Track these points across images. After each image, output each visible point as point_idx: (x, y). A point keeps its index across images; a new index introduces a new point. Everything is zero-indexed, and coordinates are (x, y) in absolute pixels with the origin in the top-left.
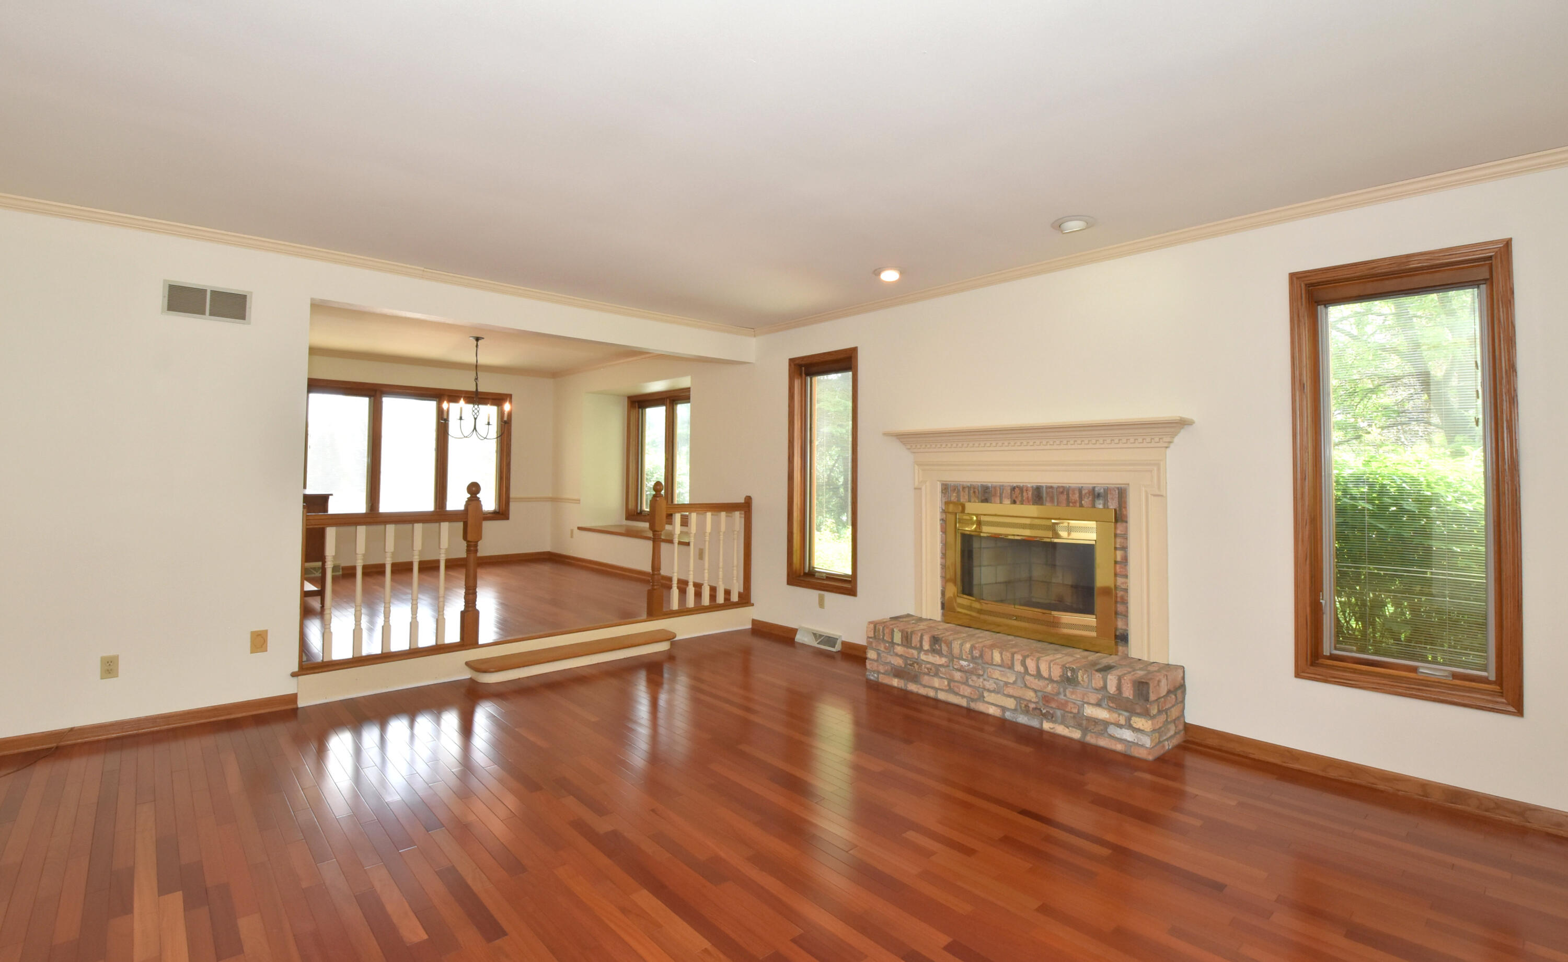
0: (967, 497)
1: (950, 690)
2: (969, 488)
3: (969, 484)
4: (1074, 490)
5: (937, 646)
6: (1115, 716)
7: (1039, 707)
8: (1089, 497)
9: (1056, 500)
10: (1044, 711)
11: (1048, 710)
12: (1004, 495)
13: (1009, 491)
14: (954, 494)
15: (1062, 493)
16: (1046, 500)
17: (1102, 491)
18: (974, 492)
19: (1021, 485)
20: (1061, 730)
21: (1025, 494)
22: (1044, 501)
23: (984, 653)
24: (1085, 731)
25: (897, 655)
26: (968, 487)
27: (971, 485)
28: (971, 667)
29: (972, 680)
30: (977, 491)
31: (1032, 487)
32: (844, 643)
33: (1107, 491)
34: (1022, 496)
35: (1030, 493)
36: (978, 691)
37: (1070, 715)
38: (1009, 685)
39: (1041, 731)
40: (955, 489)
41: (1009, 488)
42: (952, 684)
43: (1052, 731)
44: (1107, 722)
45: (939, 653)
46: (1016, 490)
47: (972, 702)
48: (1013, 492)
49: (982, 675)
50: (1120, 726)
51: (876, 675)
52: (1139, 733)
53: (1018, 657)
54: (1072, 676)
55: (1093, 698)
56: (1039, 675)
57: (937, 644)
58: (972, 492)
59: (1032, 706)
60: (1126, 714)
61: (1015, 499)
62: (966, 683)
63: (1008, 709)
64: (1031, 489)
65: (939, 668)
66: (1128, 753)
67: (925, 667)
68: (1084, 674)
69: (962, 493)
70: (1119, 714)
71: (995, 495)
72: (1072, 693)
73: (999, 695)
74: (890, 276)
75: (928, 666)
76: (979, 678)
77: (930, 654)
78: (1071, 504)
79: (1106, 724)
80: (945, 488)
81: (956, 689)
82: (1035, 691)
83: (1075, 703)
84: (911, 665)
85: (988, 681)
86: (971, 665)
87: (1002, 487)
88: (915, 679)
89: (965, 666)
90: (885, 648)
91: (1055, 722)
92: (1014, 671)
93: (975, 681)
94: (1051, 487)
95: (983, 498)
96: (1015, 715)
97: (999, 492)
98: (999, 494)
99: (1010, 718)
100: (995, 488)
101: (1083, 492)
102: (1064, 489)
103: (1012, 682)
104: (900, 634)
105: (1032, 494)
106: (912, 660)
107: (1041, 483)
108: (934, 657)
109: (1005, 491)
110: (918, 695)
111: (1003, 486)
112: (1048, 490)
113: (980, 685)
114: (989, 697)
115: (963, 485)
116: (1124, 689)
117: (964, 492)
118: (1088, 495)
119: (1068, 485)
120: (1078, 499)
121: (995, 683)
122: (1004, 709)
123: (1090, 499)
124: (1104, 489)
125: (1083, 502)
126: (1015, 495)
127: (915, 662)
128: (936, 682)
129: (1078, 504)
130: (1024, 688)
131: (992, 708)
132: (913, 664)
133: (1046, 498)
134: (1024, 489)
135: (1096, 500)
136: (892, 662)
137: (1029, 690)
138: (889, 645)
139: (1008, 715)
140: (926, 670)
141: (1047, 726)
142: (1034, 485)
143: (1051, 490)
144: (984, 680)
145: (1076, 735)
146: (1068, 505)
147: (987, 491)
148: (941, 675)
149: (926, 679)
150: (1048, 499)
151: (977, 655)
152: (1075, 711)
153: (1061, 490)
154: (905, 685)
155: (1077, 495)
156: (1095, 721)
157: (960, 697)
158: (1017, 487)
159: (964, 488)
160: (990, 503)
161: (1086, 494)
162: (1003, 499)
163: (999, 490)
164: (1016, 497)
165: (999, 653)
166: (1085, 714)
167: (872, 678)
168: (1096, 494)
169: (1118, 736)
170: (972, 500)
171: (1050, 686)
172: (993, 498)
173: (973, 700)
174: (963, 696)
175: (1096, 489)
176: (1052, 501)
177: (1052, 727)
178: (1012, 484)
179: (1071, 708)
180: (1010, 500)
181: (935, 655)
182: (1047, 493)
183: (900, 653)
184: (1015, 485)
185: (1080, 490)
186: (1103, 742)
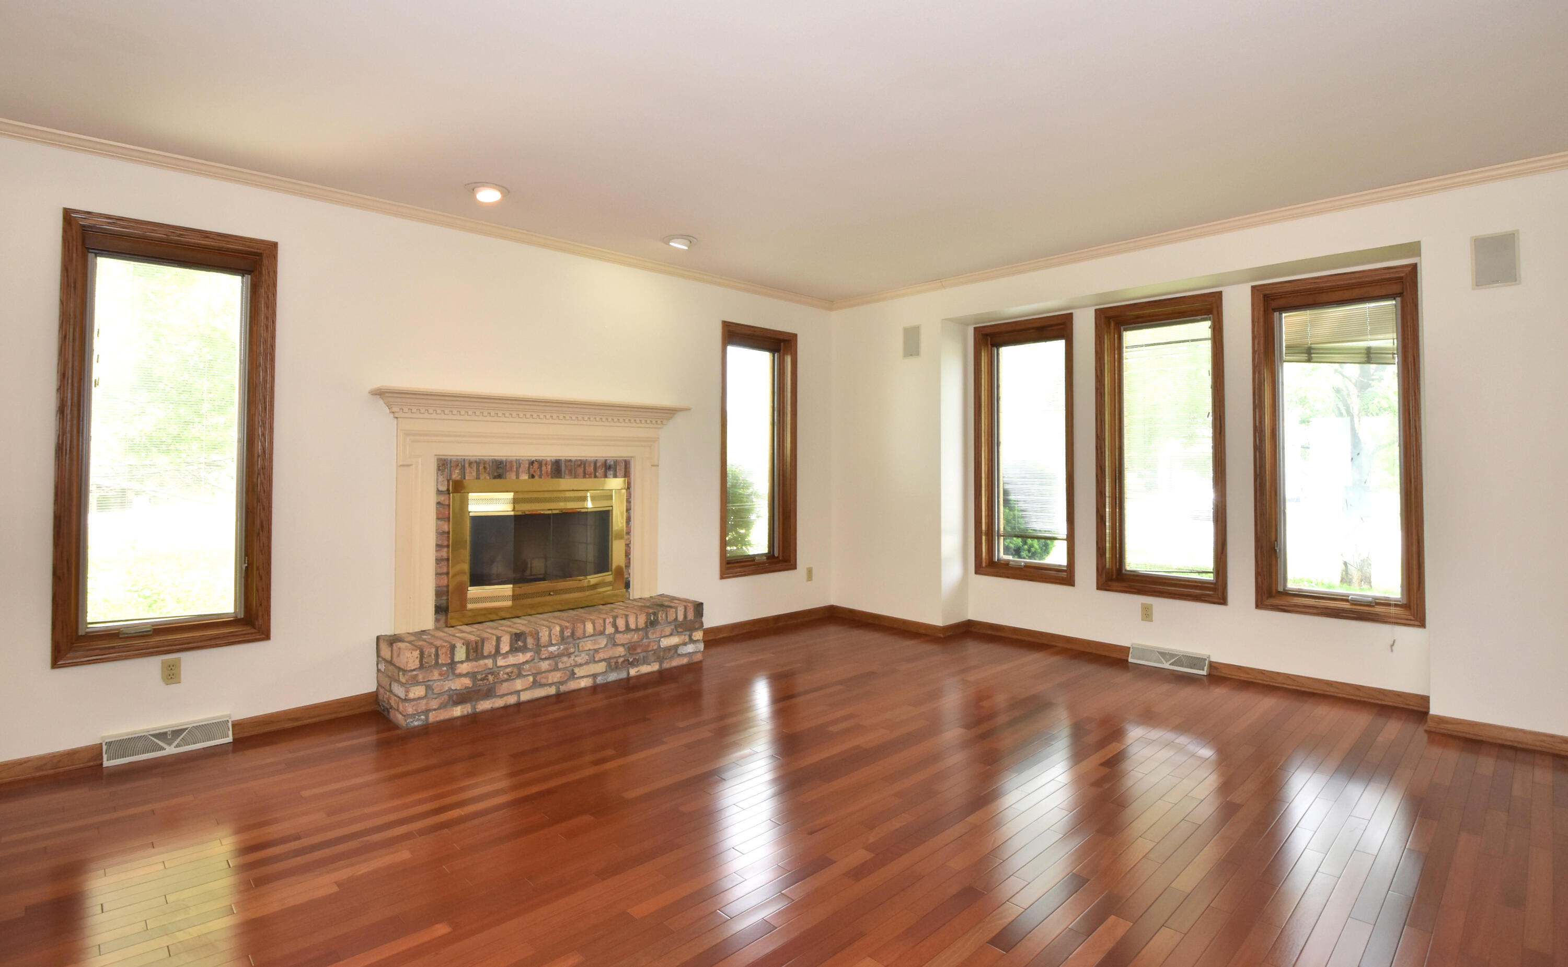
0: (474, 474)
1: (536, 684)
2: (478, 463)
3: (477, 459)
4: (590, 462)
5: (520, 643)
6: (683, 637)
7: (627, 659)
8: (602, 469)
9: (573, 474)
10: (631, 660)
11: (634, 657)
12: (521, 470)
13: (527, 466)
14: (457, 471)
15: (579, 466)
16: (565, 474)
17: (612, 463)
18: (485, 468)
19: (541, 458)
20: (645, 669)
21: (544, 468)
22: (563, 474)
23: (575, 629)
24: (660, 660)
25: (461, 675)
26: (476, 462)
27: (480, 460)
28: (562, 649)
29: (562, 663)
30: (488, 467)
31: (551, 461)
32: (236, 725)
33: (616, 462)
34: (541, 471)
35: (549, 467)
36: (568, 671)
37: (651, 653)
38: (600, 651)
39: (629, 679)
40: (458, 465)
41: (527, 462)
42: (538, 678)
43: (638, 674)
44: (676, 645)
45: (524, 649)
46: (534, 464)
47: (562, 685)
48: (531, 467)
49: (574, 652)
50: (685, 644)
51: (423, 717)
52: (697, 643)
53: (609, 620)
54: (654, 618)
55: (668, 630)
56: (628, 629)
57: (519, 641)
58: (481, 467)
59: (621, 660)
60: (688, 633)
61: (534, 474)
62: (556, 669)
63: (599, 674)
64: (550, 462)
65: (522, 667)
66: (691, 662)
67: (504, 673)
68: (662, 614)
69: (468, 470)
70: (685, 635)
71: (511, 470)
72: (653, 633)
73: (590, 665)
74: (488, 196)
75: (508, 670)
76: (570, 657)
77: (510, 655)
78: (587, 476)
79: (676, 647)
80: (443, 465)
81: (543, 681)
82: (623, 645)
83: (655, 641)
84: (482, 680)
85: (580, 656)
86: (562, 647)
87: (519, 463)
88: (489, 693)
89: (555, 651)
90: (440, 675)
91: (637, 666)
92: (605, 635)
93: (566, 662)
94: (570, 461)
95: (496, 474)
96: (605, 677)
97: (515, 467)
98: (515, 470)
99: (602, 682)
100: (511, 462)
101: (598, 465)
102: (581, 463)
103: (603, 646)
104: (464, 647)
105: (551, 469)
106: (483, 673)
107: (560, 457)
108: (517, 656)
109: (522, 466)
110: (493, 710)
111: (519, 460)
112: (567, 463)
113: (571, 664)
114: (579, 672)
115: (469, 461)
116: (689, 614)
117: (471, 468)
118: (601, 467)
119: (584, 458)
120: (593, 471)
121: (587, 655)
122: (594, 676)
123: (603, 470)
124: (614, 462)
125: (597, 474)
126: (533, 470)
127: (489, 673)
128: (519, 684)
129: (593, 476)
130: (613, 648)
131: (583, 681)
132: (486, 676)
133: (565, 471)
134: (544, 463)
135: (607, 471)
136: (453, 688)
137: (618, 647)
138: (447, 668)
139: (600, 680)
140: (505, 676)
141: (633, 672)
142: (553, 459)
143: (569, 463)
144: (576, 656)
145: (655, 667)
146: (584, 477)
147: (501, 466)
148: (525, 673)
149: (504, 688)
150: (567, 472)
151: (569, 634)
152: (655, 647)
153: (579, 463)
154: (474, 708)
155: (592, 468)
156: (668, 649)
157: (548, 687)
158: (536, 461)
159: (470, 463)
160: (504, 478)
161: (600, 466)
162: (520, 474)
163: (515, 464)
164: (534, 471)
165: (592, 623)
166: (662, 647)
167: (416, 723)
168: (608, 466)
169: (684, 652)
170: (482, 477)
171: (636, 636)
172: (508, 473)
173: (562, 683)
174: (550, 685)
175: (608, 462)
176: (570, 474)
177: (636, 671)
178: (530, 458)
179: (653, 647)
180: (528, 475)
181: (518, 654)
182: (566, 466)
183: (465, 672)
184: (533, 459)
185: (595, 462)
186: (675, 663)
